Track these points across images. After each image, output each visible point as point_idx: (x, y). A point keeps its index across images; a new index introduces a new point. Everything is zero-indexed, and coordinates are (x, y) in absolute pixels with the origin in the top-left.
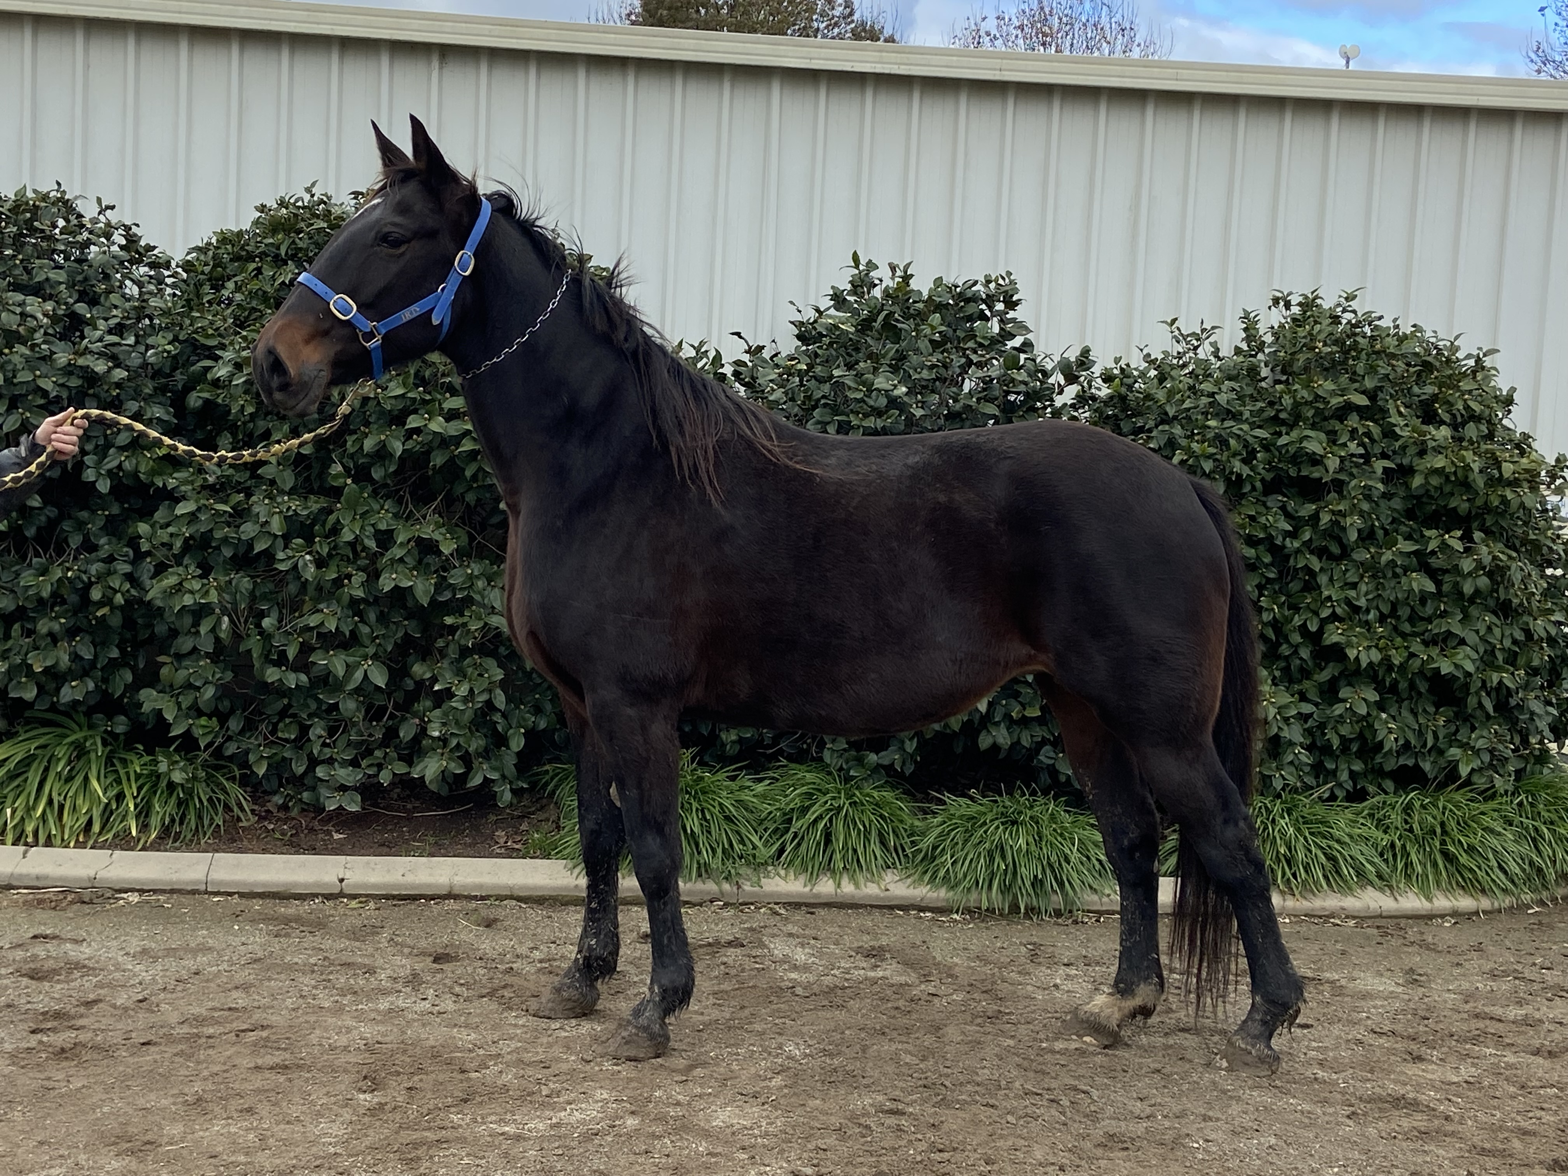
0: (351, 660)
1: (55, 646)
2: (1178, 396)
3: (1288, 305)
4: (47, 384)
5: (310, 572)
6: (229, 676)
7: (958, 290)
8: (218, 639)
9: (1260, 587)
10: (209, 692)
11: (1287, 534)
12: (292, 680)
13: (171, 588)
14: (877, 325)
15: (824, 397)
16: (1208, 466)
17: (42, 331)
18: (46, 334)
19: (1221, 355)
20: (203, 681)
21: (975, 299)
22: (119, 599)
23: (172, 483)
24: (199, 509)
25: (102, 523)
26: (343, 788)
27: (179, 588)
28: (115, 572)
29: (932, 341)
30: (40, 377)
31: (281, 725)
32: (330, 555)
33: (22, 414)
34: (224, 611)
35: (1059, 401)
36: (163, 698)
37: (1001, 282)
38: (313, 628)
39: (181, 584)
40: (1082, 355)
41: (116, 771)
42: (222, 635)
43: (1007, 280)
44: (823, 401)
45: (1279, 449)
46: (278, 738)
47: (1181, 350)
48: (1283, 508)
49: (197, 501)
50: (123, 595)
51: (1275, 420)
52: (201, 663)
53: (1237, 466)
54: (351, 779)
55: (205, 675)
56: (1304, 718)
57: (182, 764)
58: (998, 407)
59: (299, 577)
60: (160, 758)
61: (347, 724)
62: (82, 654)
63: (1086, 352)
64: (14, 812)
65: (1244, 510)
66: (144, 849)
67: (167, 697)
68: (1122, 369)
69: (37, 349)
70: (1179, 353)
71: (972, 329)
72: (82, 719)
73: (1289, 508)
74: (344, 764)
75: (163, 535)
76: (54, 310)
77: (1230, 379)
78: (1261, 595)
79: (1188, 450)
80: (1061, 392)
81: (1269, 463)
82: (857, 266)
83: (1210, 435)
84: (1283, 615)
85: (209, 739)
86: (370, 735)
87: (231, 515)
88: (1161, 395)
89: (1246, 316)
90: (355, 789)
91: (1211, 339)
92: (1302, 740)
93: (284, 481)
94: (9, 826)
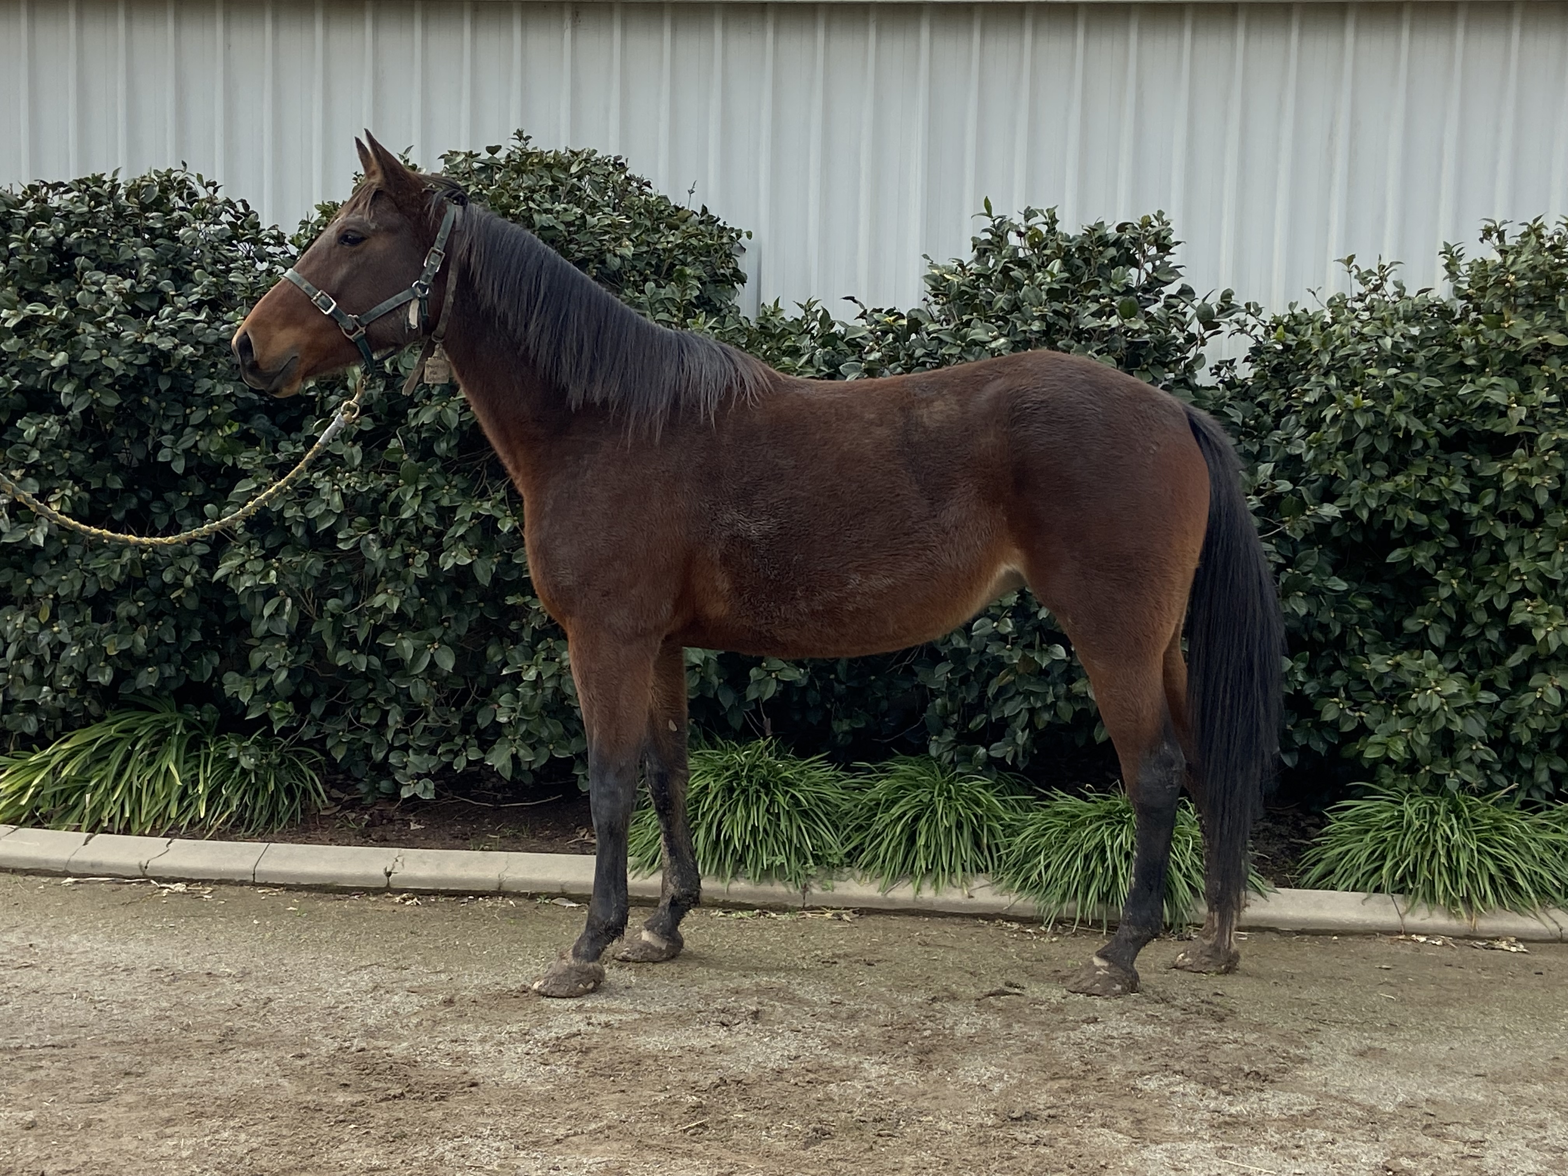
0: (418, 642)
1: (135, 629)
3: (1501, 236)
4: (111, 362)
5: (374, 552)
6: (302, 659)
10: (283, 676)
11: (1466, 498)
12: (362, 663)
13: (236, 569)
15: (926, 355)
16: (1363, 421)
17: (113, 309)
20: (277, 664)
22: (188, 581)
25: (185, 505)
26: (419, 776)
27: (241, 570)
28: (191, 553)
30: (106, 355)
31: (363, 710)
32: (397, 534)
33: (93, 395)
34: (289, 593)
36: (243, 682)
39: (244, 565)
40: (1223, 300)
43: (1160, 221)
44: (921, 360)
45: (1463, 401)
46: (360, 723)
47: (1363, 292)
48: (1468, 467)
50: (193, 577)
51: (1461, 366)
52: (277, 646)
54: (427, 766)
55: (279, 658)
56: (1485, 708)
57: (252, 749)
60: (232, 744)
62: (163, 638)
63: (1227, 296)
64: (92, 797)
65: (1415, 470)
67: (245, 680)
68: (1294, 316)
69: (103, 327)
70: (1360, 295)
73: (1474, 468)
74: (420, 750)
76: (132, 286)
78: (1439, 567)
80: (1204, 343)
81: (1450, 416)
82: (990, 214)
84: (1464, 591)
85: (283, 723)
86: (447, 722)
89: (1448, 250)
90: (430, 777)
91: (1392, 277)
92: (1484, 735)
93: (352, 457)
94: (87, 811)
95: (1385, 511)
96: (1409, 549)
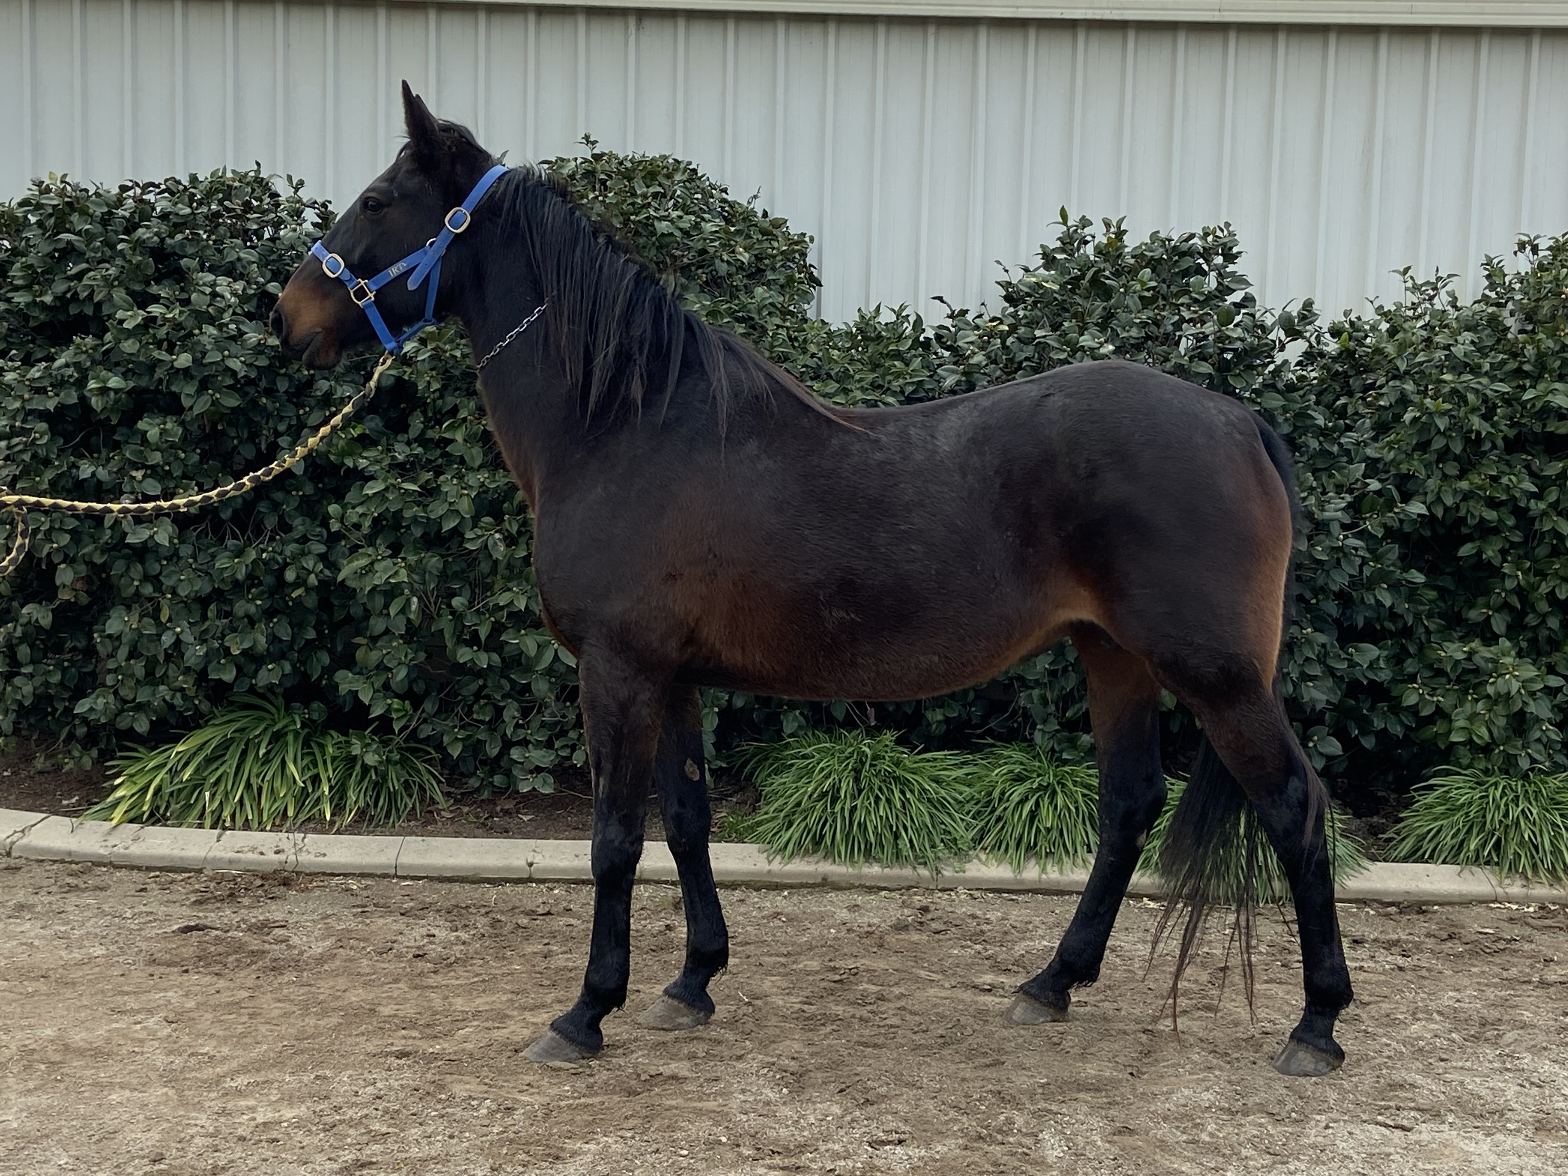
0: (540, 639)
1: (253, 628)
2: (1411, 350)
3: (1535, 250)
4: (235, 364)
5: (500, 551)
6: (422, 656)
7: (1173, 243)
8: (409, 620)
9: (1503, 552)
10: (402, 673)
11: (1533, 495)
12: (483, 660)
13: (362, 569)
14: (1085, 282)
15: (1027, 359)
16: (1442, 423)
17: (231, 311)
18: (234, 313)
19: (1459, 304)
20: (395, 663)
21: (1190, 253)
22: (312, 580)
23: (363, 463)
24: (387, 489)
25: (296, 504)
26: (538, 770)
27: (369, 569)
28: (310, 553)
29: (1141, 298)
30: (229, 356)
31: (476, 707)
32: (519, 532)
33: (212, 396)
34: (413, 593)
35: (1279, 358)
36: (358, 681)
37: (1219, 233)
38: (503, 608)
39: (372, 564)
40: (1304, 309)
41: (313, 754)
42: (412, 616)
43: (1226, 232)
44: (1024, 364)
45: (1523, 405)
46: (472, 719)
47: (1416, 301)
48: (1528, 467)
49: (385, 480)
50: (317, 576)
51: (1519, 372)
52: (394, 644)
53: (1476, 422)
54: (545, 760)
55: (397, 656)
56: (1550, 692)
57: (375, 746)
58: (1213, 365)
59: (491, 556)
60: (354, 741)
61: (542, 706)
62: (279, 635)
63: (1308, 305)
64: (213, 796)
65: (1484, 470)
66: (338, 832)
67: (362, 679)
68: (1352, 323)
69: (225, 329)
70: (1413, 304)
71: (1188, 284)
72: (280, 701)
73: (1534, 468)
74: (538, 745)
75: (353, 516)
76: (244, 289)
77: (1468, 329)
78: (1506, 561)
79: (1421, 407)
80: (1282, 348)
81: (1511, 419)
82: (1065, 222)
83: (1447, 389)
84: (1528, 583)
85: (403, 722)
86: (564, 716)
87: (420, 495)
88: (1390, 349)
89: (1489, 262)
90: (549, 771)
91: (1447, 288)
92: (1551, 715)
93: (473, 459)
94: (208, 810)
95: (1458, 508)
96: (1477, 543)
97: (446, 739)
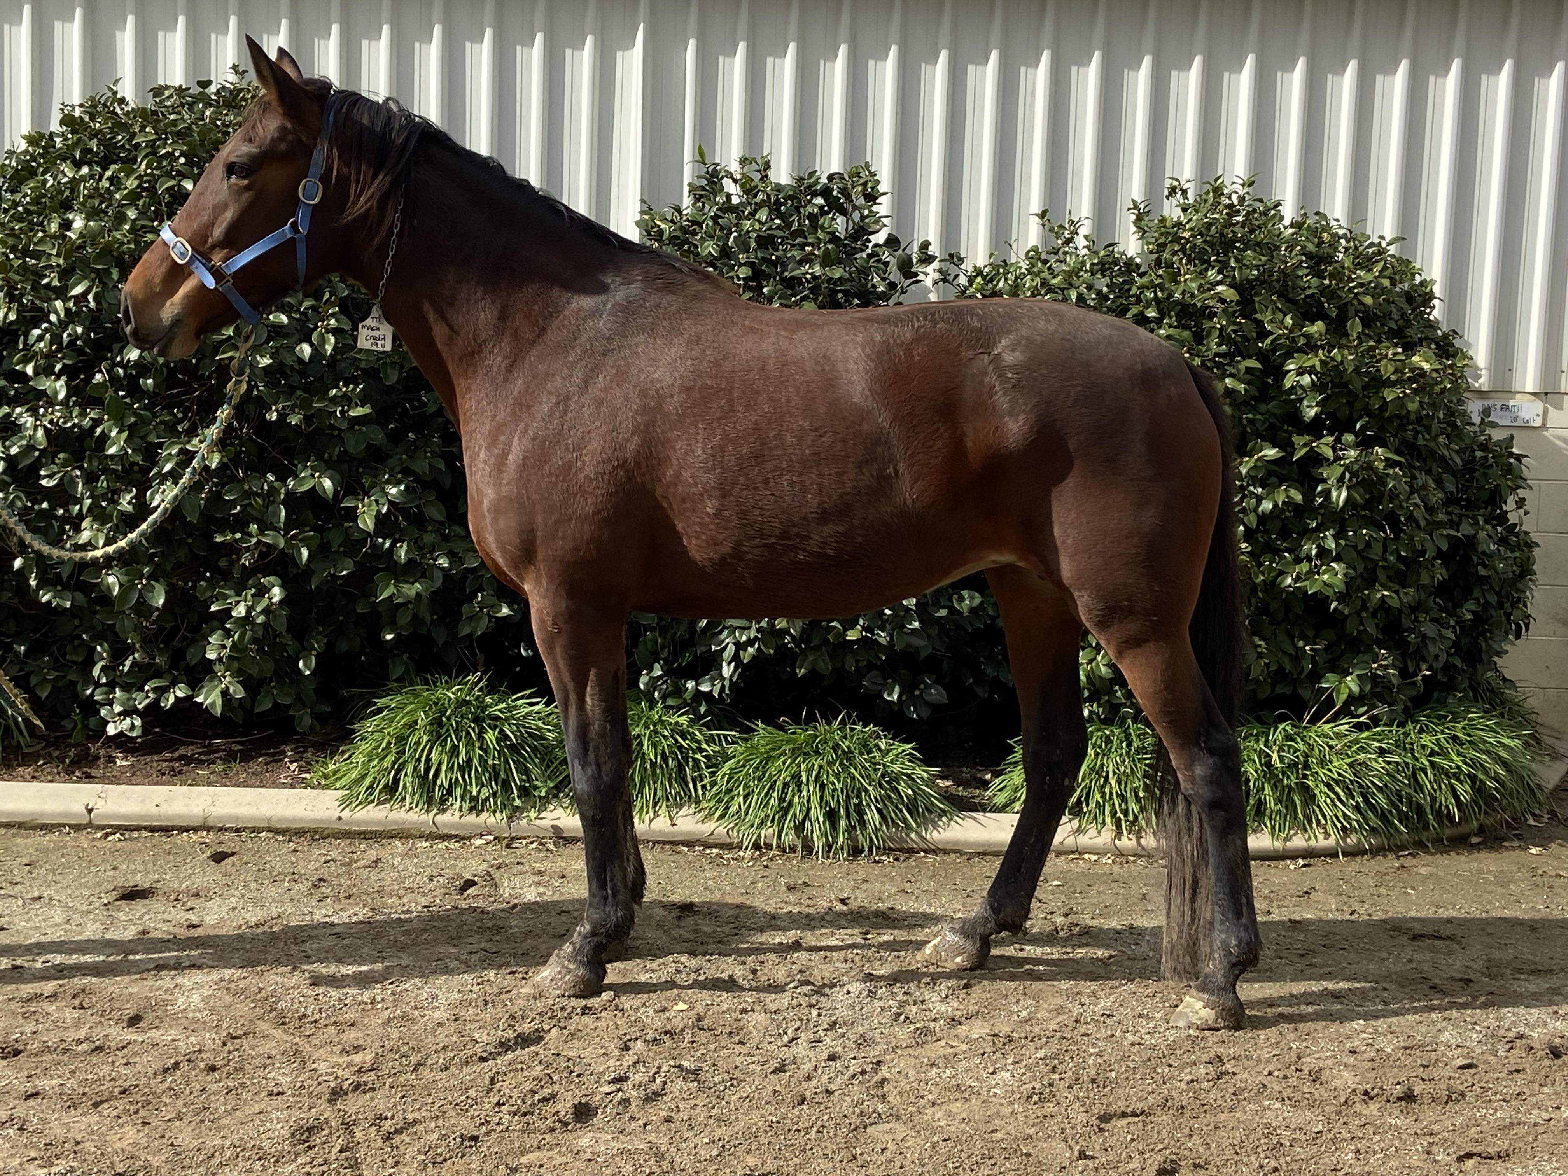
3: (1185, 194)
31: (69, 648)
40: (920, 251)
43: (867, 172)
46: (67, 660)
63: (925, 247)
74: (127, 687)
89: (1136, 207)
90: (138, 714)
91: (1082, 232)
97: (34, 681)
